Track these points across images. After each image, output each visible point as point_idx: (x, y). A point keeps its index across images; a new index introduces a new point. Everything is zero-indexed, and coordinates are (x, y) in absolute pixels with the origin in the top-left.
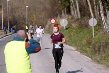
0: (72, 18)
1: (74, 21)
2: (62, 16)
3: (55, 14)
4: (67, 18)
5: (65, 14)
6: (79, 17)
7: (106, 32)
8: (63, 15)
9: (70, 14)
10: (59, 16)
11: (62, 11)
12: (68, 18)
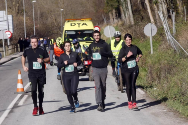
0: (123, 25)
1: (125, 29)
2: (110, 22)
3: (101, 19)
4: (115, 25)
5: (113, 19)
6: (133, 23)
7: (170, 45)
8: (111, 20)
9: (121, 19)
10: (105, 22)
11: (110, 15)
12: (117, 25)
